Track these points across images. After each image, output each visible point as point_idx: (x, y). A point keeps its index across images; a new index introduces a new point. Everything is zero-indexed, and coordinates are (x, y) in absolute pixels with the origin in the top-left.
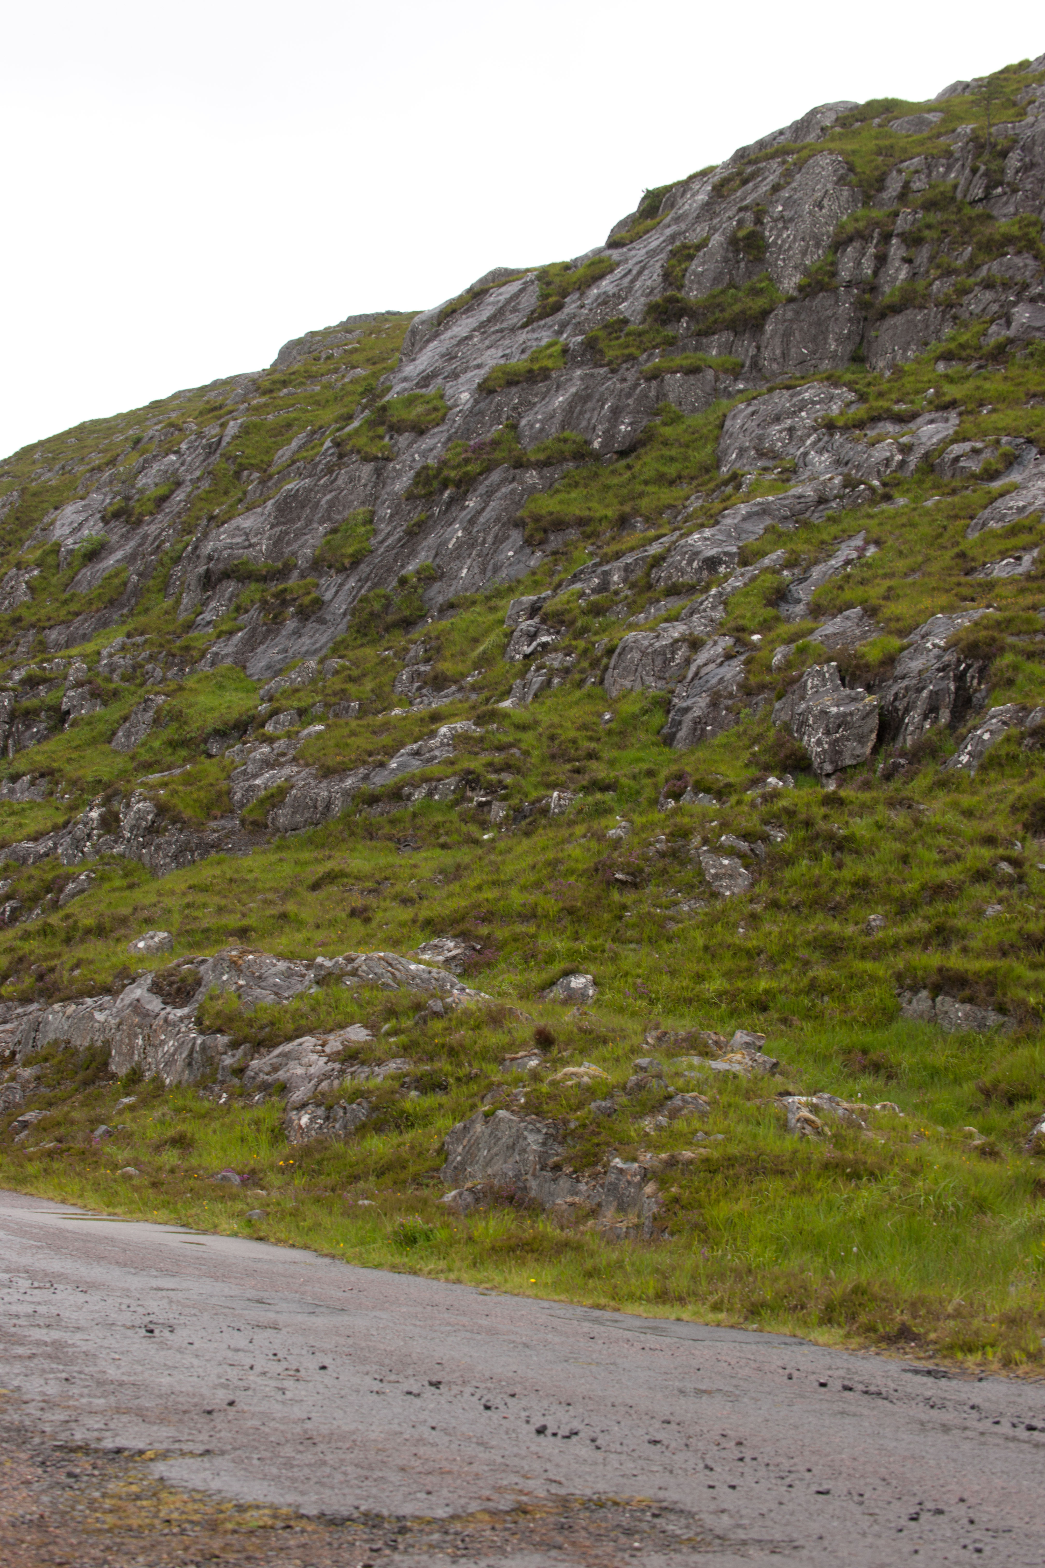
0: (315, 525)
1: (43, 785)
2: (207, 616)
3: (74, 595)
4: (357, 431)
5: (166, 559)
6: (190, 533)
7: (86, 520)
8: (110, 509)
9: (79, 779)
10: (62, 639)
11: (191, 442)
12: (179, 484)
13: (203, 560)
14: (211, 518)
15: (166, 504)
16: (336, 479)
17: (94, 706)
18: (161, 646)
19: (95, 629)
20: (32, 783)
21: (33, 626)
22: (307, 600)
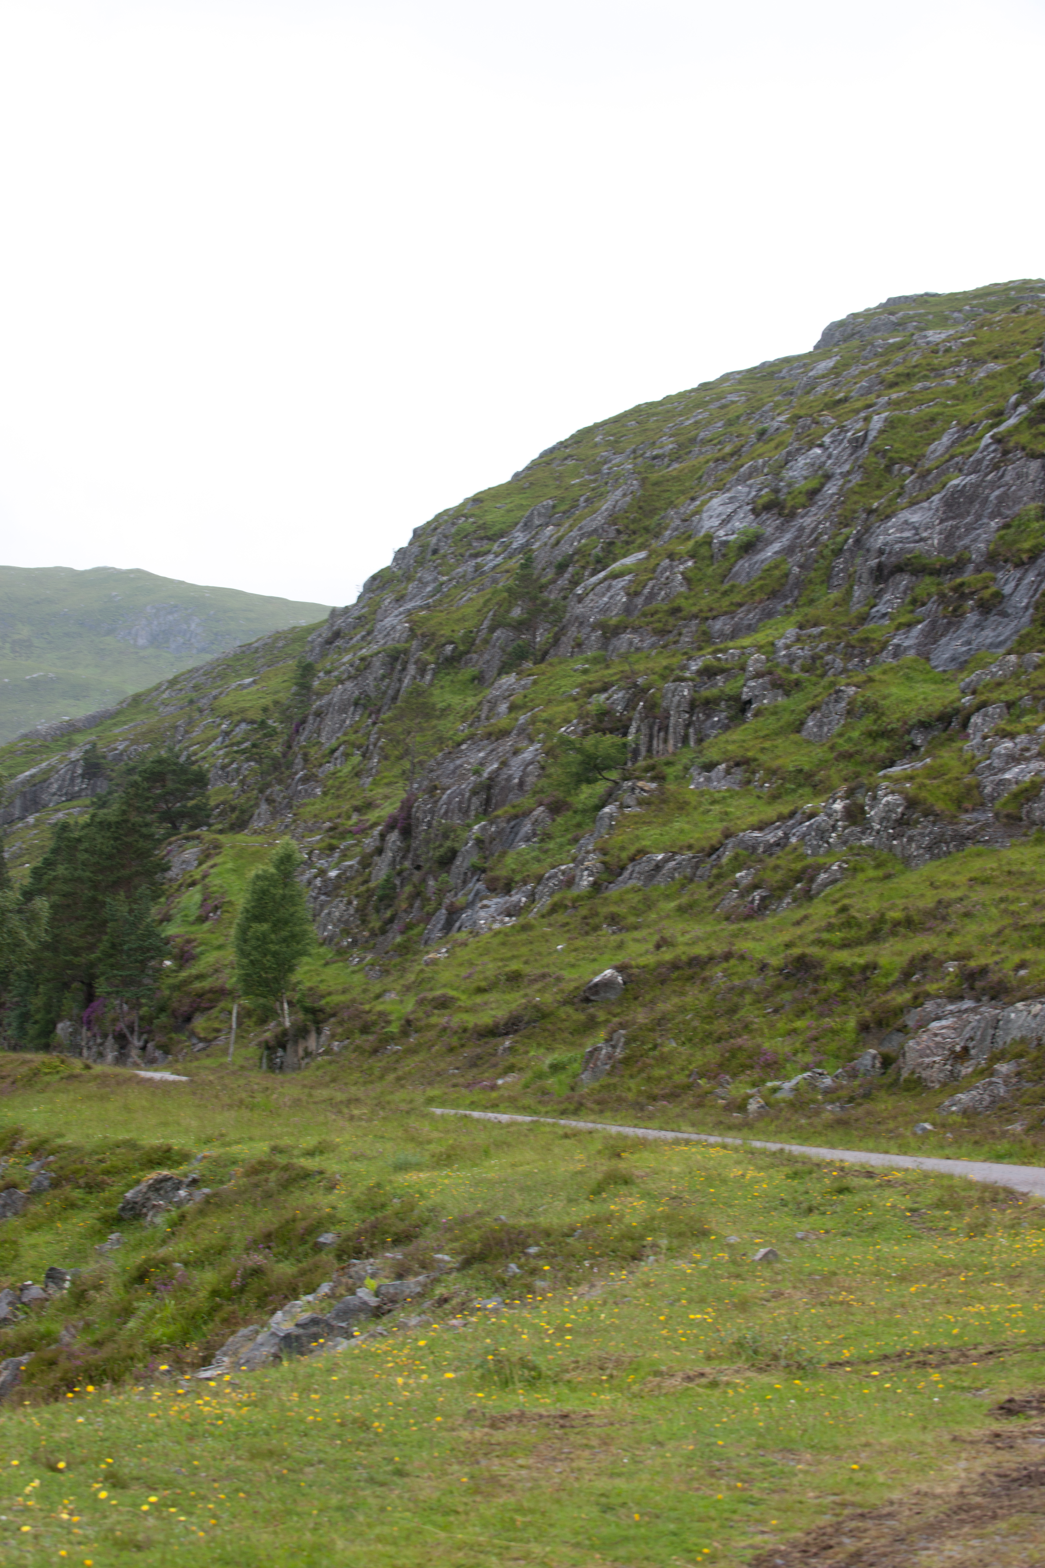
0: (985, 520)
1: (739, 774)
2: (882, 608)
3: (733, 586)
4: (1016, 428)
5: (827, 552)
6: (846, 526)
7: (735, 511)
8: (760, 502)
9: (779, 768)
10: (728, 629)
11: (834, 436)
12: (828, 477)
13: (873, 554)
14: (870, 512)
15: (818, 497)
16: (1002, 476)
17: (776, 696)
18: (838, 637)
19: (760, 620)
20: (728, 772)
21: (695, 616)
22: (986, 594)
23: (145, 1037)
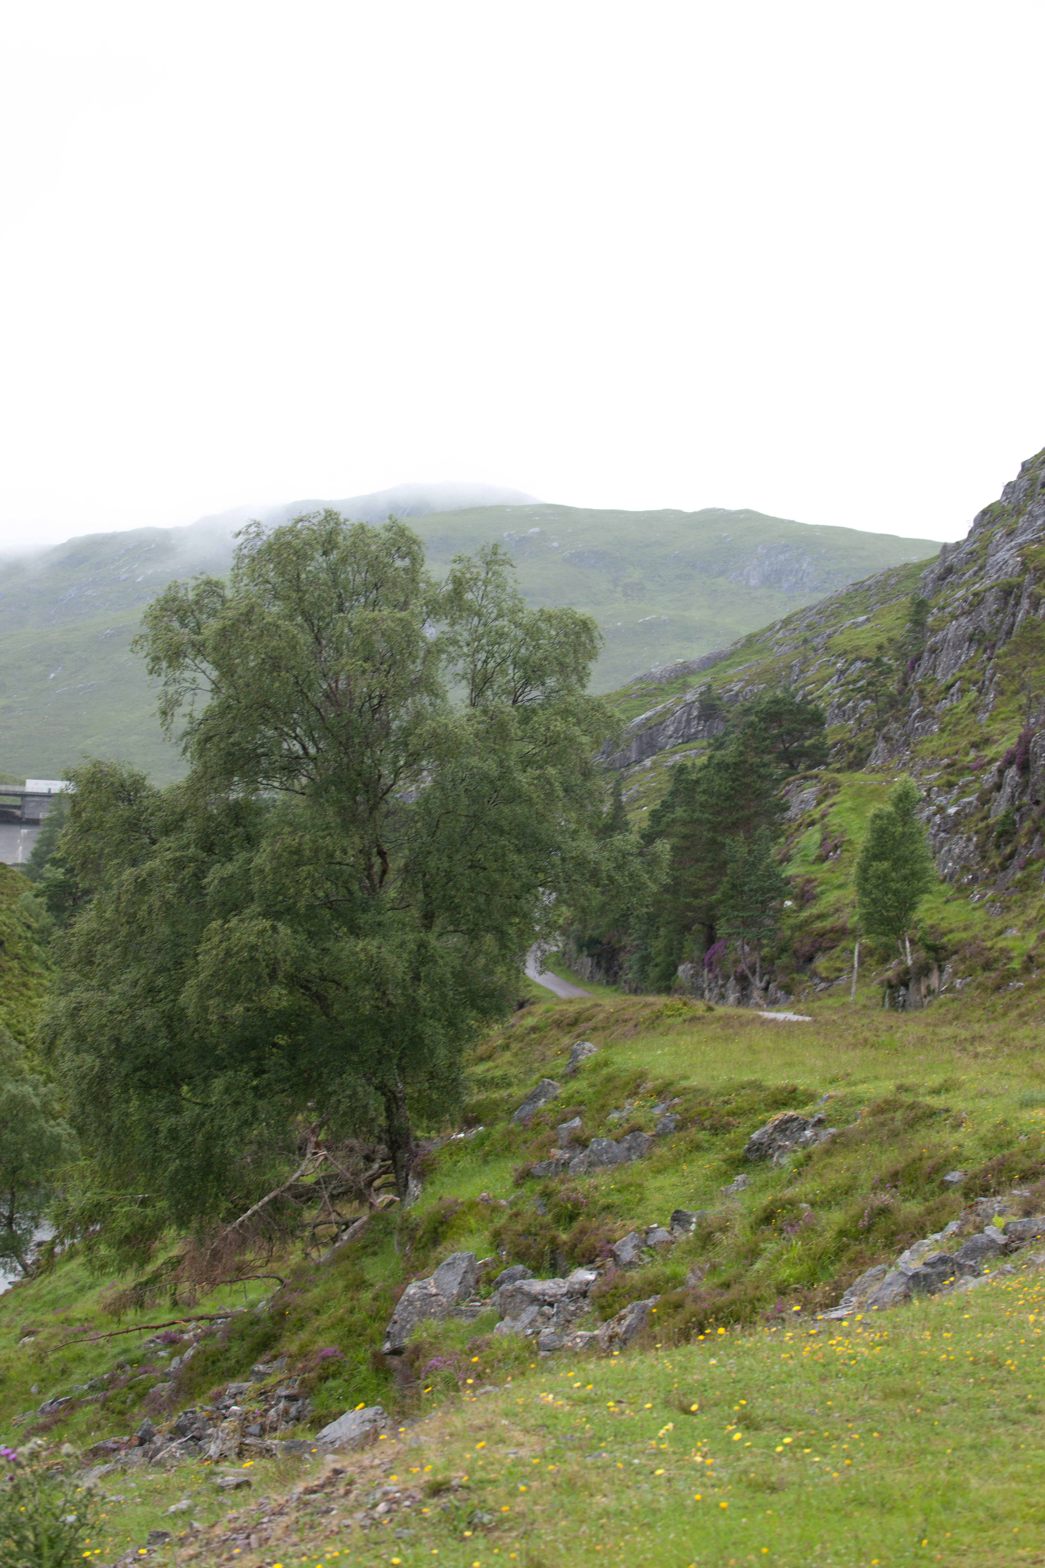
23: (766, 978)
